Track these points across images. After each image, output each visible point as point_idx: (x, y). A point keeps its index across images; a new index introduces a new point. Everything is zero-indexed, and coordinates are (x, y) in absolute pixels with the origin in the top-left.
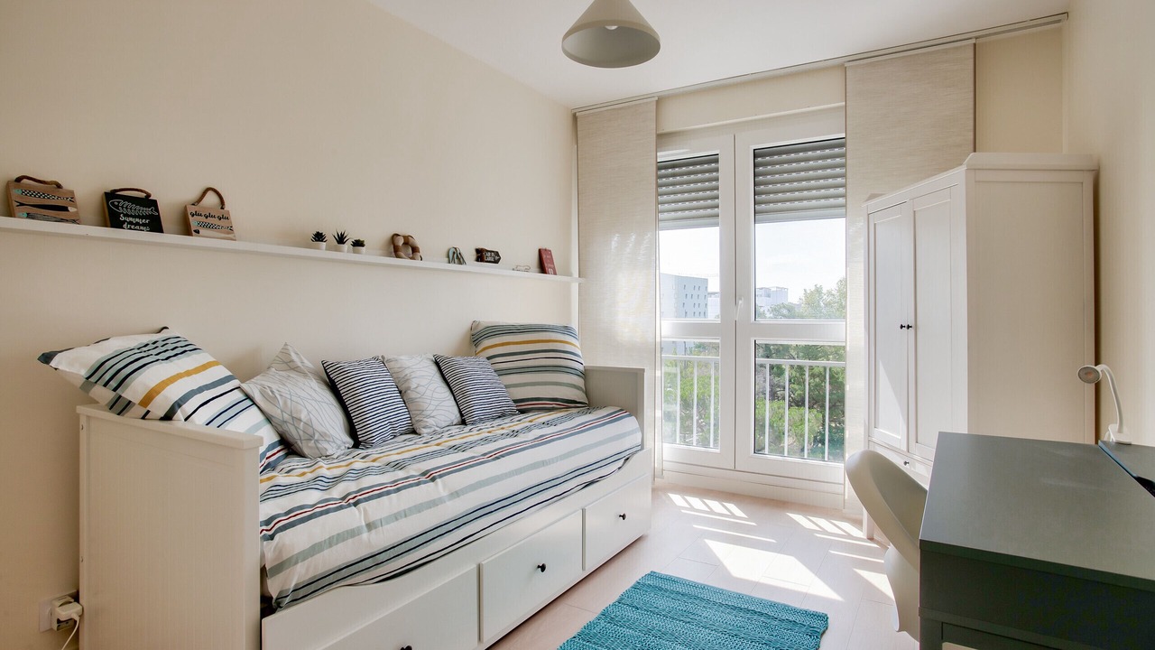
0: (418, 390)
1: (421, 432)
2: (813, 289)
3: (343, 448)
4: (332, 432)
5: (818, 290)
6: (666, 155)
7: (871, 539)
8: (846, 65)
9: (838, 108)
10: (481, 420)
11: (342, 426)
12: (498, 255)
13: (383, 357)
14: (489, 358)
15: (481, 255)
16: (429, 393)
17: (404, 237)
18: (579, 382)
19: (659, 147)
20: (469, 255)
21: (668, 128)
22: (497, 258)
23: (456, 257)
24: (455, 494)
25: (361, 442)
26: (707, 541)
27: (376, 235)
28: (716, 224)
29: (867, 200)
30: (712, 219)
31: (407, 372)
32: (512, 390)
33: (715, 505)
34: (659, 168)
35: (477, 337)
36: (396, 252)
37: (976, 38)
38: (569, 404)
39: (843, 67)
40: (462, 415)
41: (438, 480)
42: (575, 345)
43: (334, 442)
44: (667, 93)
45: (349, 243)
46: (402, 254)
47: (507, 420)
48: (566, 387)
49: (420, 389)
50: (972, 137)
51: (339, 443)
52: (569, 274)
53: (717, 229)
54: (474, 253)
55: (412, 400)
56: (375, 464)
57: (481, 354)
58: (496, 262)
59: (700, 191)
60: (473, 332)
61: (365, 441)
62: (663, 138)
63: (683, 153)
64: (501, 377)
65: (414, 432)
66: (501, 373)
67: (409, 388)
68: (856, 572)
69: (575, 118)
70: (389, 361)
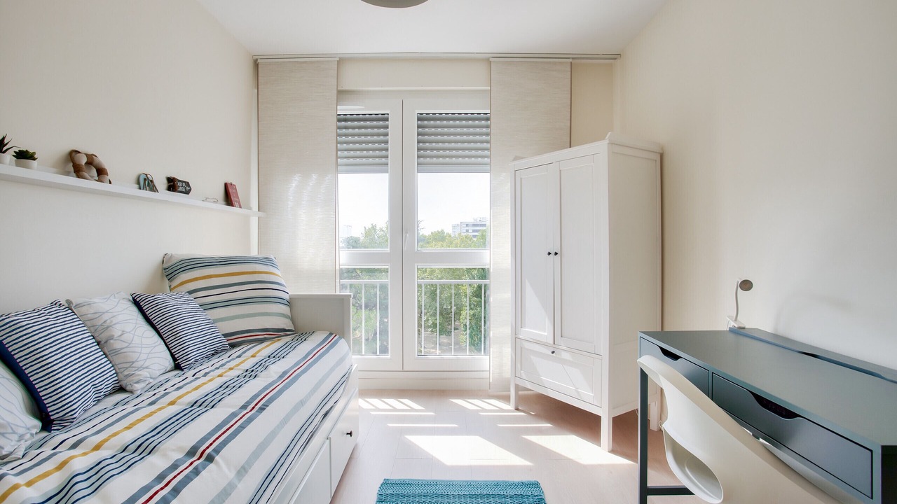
0: (123, 338)
1: (134, 388)
2: (370, 226)
3: (28, 436)
4: (9, 419)
5: (374, 228)
6: (344, 109)
7: (517, 409)
8: (491, 59)
9: (485, 91)
10: (196, 361)
11: (23, 406)
12: (189, 186)
13: (69, 302)
14: (190, 292)
15: (172, 185)
16: (137, 340)
17: (87, 155)
18: (285, 309)
19: (338, 102)
20: (161, 184)
21: (346, 88)
22: (188, 188)
23: (146, 183)
24: (242, 471)
25: (54, 420)
26: (407, 437)
27: (48, 147)
28: (386, 171)
29: (513, 160)
30: (382, 167)
31: (105, 317)
32: (219, 324)
33: (393, 402)
34: (339, 120)
35: (171, 271)
36: (78, 171)
37: (573, 58)
38: (278, 333)
39: (491, 61)
40: (175, 359)
41: (218, 458)
42: (279, 275)
43: (14, 432)
44: (347, 56)
45: (11, 152)
46: (86, 174)
47: (225, 358)
48: (274, 317)
49: (124, 337)
50: (569, 124)
51: (21, 431)
52: (250, 208)
53: (385, 177)
54: (166, 181)
55: (117, 352)
56: (104, 453)
57: (178, 289)
58: (187, 192)
59: (376, 143)
60: (165, 266)
61: (61, 419)
62: (342, 94)
63: (359, 109)
64: (207, 312)
65: (121, 389)
66: (207, 307)
67: (111, 338)
68: (525, 439)
69: (256, 64)
70: (78, 306)
